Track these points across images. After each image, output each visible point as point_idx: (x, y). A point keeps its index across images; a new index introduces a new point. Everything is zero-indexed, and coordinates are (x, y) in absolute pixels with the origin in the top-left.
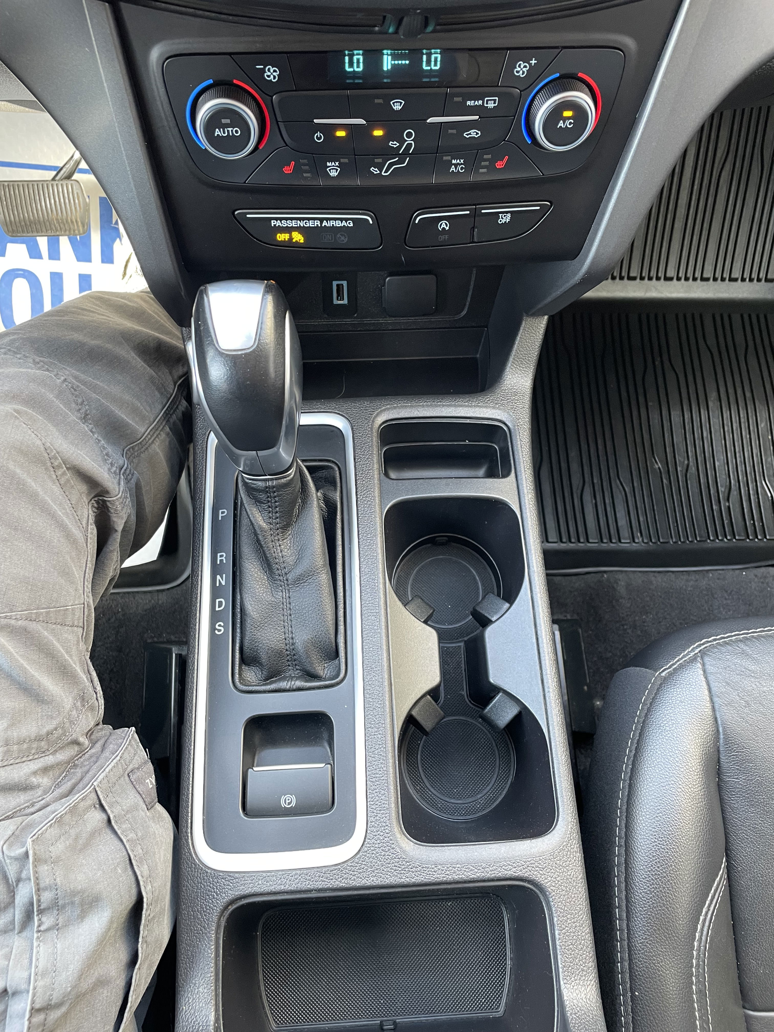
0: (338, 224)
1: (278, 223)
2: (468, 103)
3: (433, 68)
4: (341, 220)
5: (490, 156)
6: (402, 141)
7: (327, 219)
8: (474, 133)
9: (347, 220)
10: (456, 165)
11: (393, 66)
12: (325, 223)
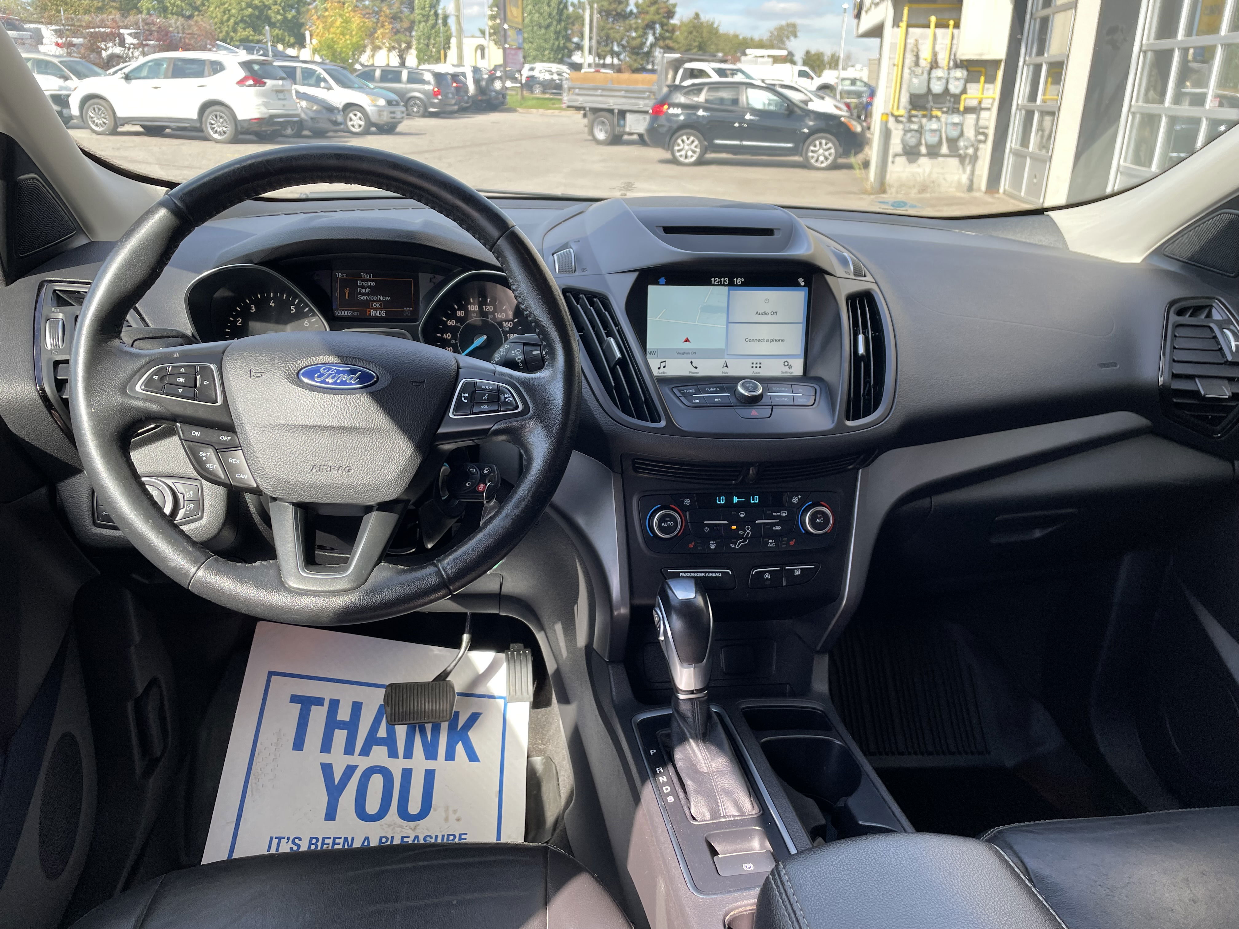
0: (714, 575)
1: (684, 575)
2: (774, 514)
3: (755, 501)
4: (716, 572)
5: (786, 539)
6: (745, 531)
7: (709, 572)
8: (778, 528)
9: (718, 572)
10: (771, 543)
11: (738, 501)
12: (707, 575)
